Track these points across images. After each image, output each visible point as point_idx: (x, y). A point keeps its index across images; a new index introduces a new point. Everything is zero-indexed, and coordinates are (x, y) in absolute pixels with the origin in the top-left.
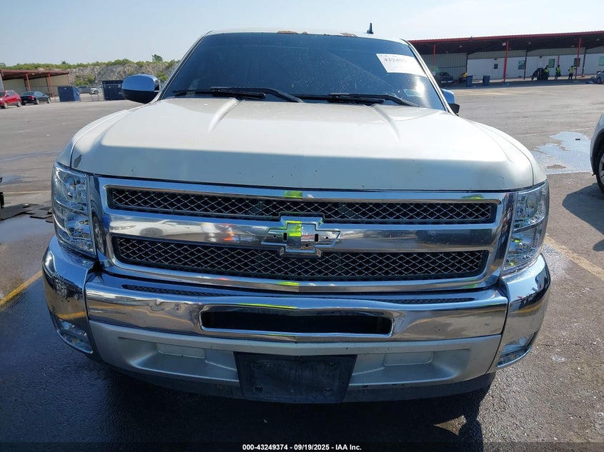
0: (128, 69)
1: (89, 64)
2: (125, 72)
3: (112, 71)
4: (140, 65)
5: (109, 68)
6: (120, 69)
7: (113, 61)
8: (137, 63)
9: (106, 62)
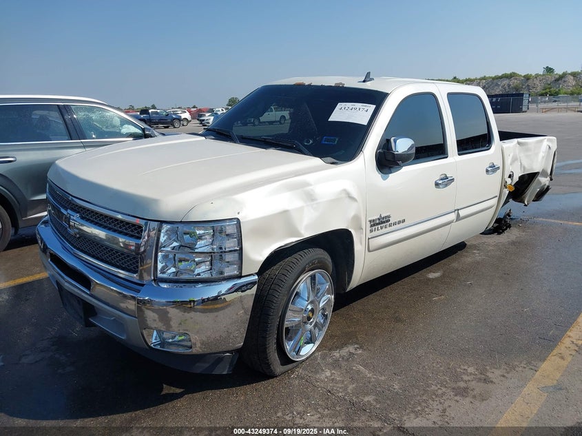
0: (514, 82)
1: (476, 79)
2: (509, 85)
3: (497, 85)
4: (527, 78)
5: (495, 81)
6: (506, 82)
7: (500, 75)
8: (524, 76)
9: (493, 76)
